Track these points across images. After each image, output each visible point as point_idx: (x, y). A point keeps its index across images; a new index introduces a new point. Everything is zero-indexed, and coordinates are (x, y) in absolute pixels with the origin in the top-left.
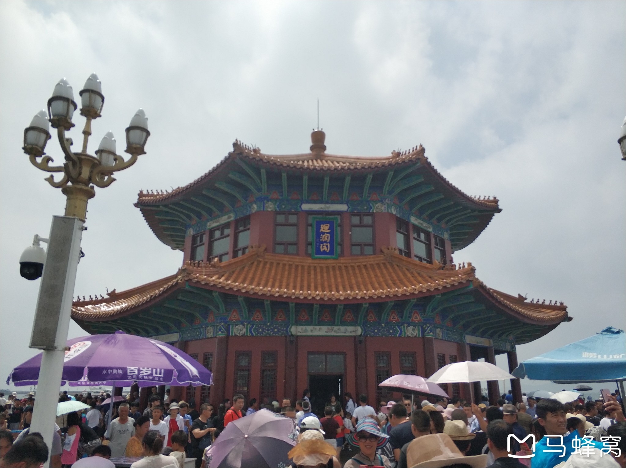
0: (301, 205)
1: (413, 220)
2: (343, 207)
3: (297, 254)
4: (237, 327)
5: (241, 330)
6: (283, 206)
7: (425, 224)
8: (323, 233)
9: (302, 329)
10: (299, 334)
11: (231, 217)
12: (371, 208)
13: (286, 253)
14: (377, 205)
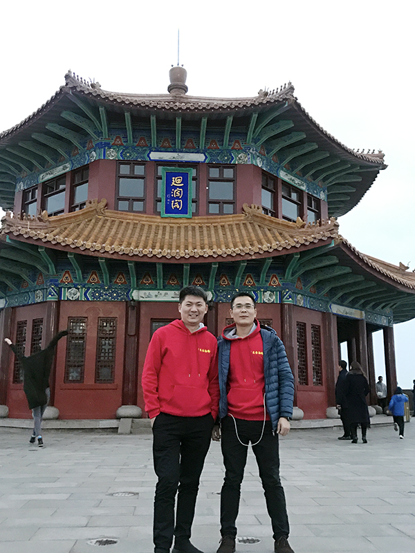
0: (150, 153)
1: (283, 175)
2: (200, 157)
3: (144, 212)
4: (70, 290)
5: (75, 294)
6: (128, 155)
7: (297, 181)
8: (175, 187)
9: (145, 294)
10: (141, 299)
11: (67, 168)
12: (233, 159)
13: (131, 210)
14: (239, 156)
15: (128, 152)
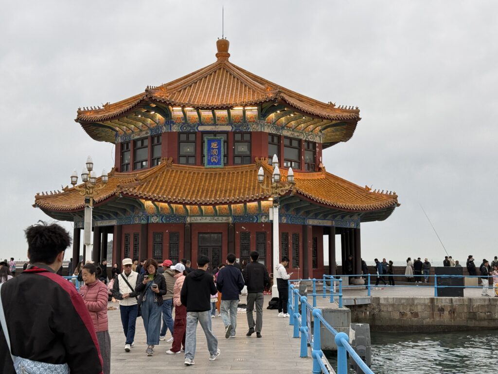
0: (198, 126)
1: (285, 133)
2: (229, 128)
3: (195, 164)
4: (153, 218)
5: (156, 220)
6: (185, 128)
8: (213, 149)
9: (194, 218)
10: (192, 222)
11: (148, 133)
12: (249, 128)
13: (187, 163)
14: (253, 126)
15: (185, 127)
